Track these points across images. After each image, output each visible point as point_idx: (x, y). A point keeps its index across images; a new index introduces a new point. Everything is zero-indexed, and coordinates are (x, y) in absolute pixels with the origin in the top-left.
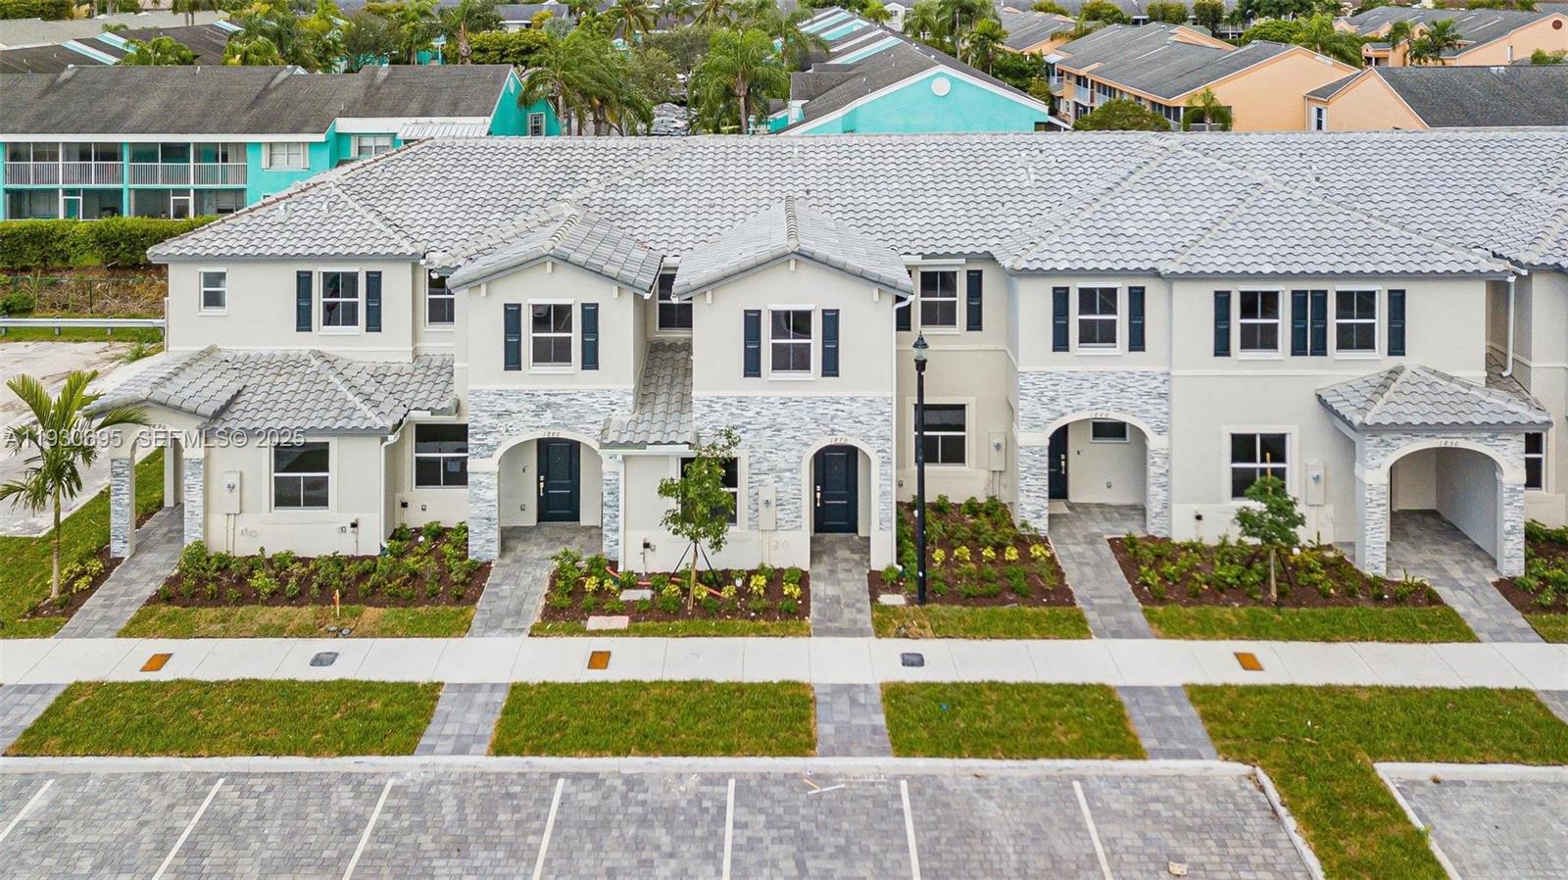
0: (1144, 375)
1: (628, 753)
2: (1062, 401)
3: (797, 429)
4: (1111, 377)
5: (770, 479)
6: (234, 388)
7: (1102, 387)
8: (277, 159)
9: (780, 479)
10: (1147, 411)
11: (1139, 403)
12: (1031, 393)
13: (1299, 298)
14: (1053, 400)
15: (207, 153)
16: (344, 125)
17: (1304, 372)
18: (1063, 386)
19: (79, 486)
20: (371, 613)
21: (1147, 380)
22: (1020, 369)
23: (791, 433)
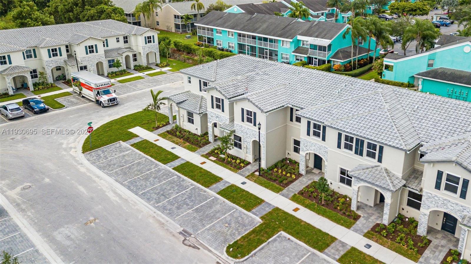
0: (325, 147)
1: (186, 176)
2: (308, 147)
3: (250, 135)
4: (318, 145)
5: (246, 143)
6: (186, 99)
7: (316, 147)
8: (285, 44)
9: (247, 144)
10: (325, 156)
11: (323, 153)
12: (303, 143)
13: (357, 140)
14: (306, 146)
15: (271, 40)
16: (299, 37)
17: (358, 159)
18: (308, 144)
19: (160, 109)
20: (188, 144)
21: (325, 149)
22: (301, 137)
23: (249, 135)
